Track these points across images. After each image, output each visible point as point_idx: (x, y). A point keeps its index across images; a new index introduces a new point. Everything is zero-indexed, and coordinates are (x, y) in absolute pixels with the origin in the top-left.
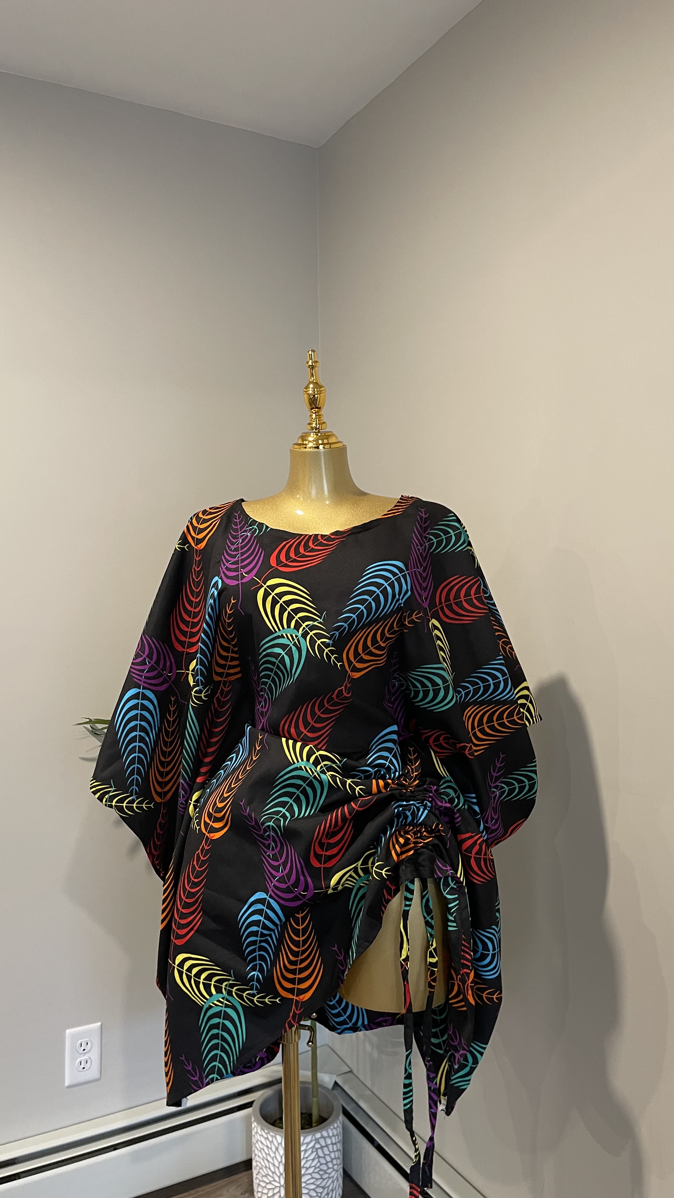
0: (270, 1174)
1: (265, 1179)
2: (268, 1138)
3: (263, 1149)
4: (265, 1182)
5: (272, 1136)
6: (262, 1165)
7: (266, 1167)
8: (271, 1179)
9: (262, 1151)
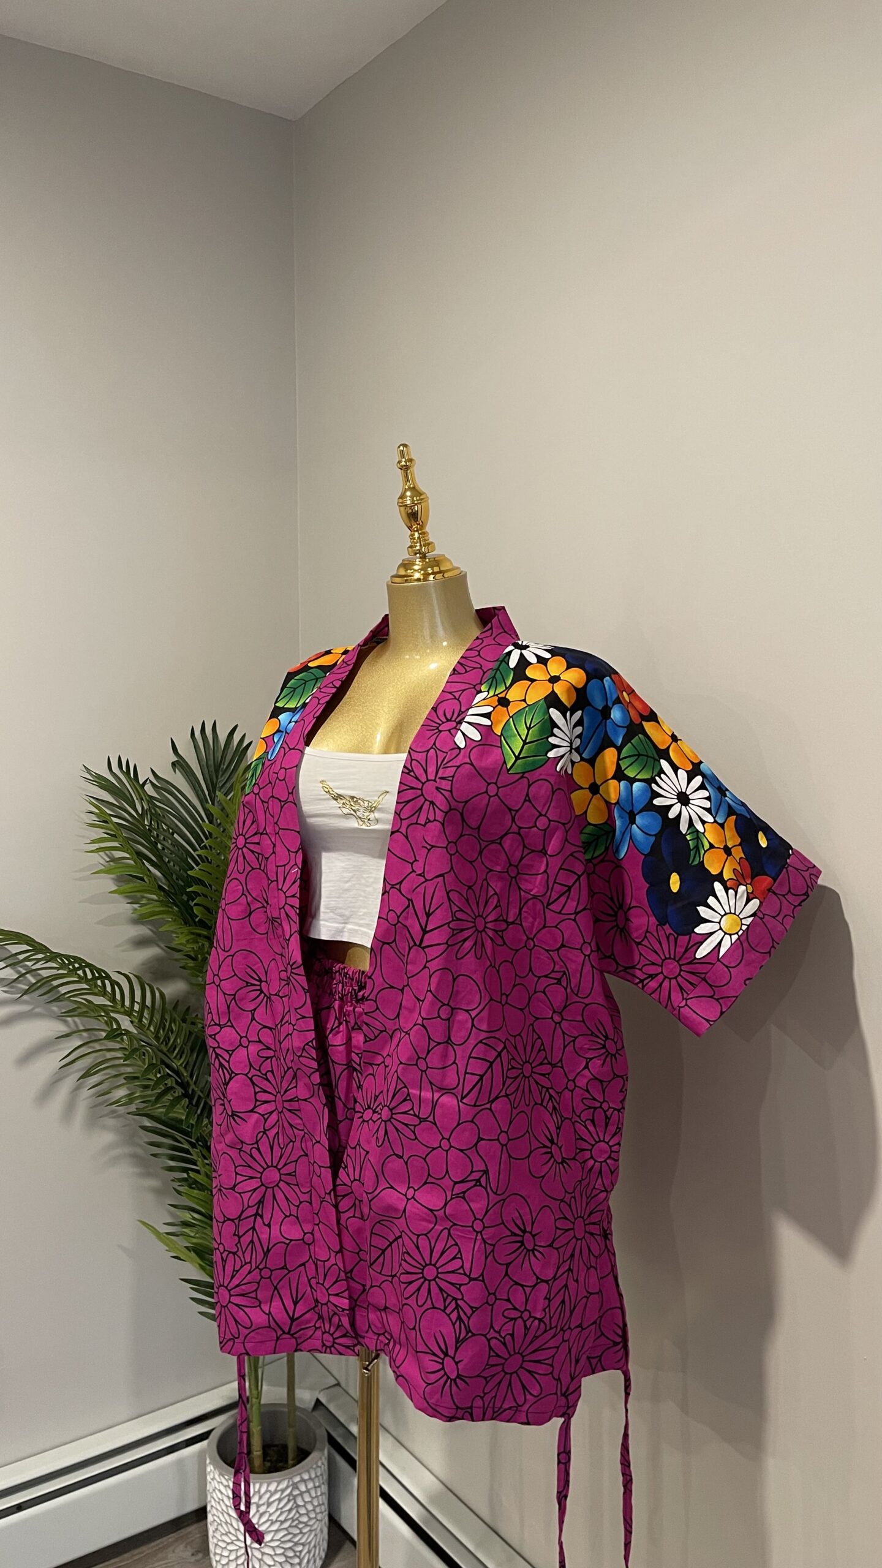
0: (233, 1531)
1: (225, 1538)
3: (223, 1501)
4: (224, 1541)
6: (221, 1520)
7: (226, 1523)
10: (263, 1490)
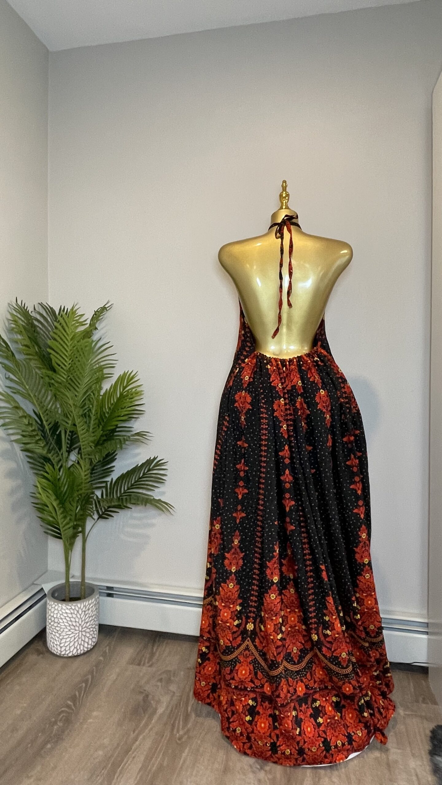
0: (73, 627)
1: (67, 633)
2: (72, 608)
3: (68, 616)
4: (67, 634)
5: (75, 606)
6: (66, 626)
7: (70, 625)
8: (72, 631)
9: (66, 618)
10: (87, 604)
